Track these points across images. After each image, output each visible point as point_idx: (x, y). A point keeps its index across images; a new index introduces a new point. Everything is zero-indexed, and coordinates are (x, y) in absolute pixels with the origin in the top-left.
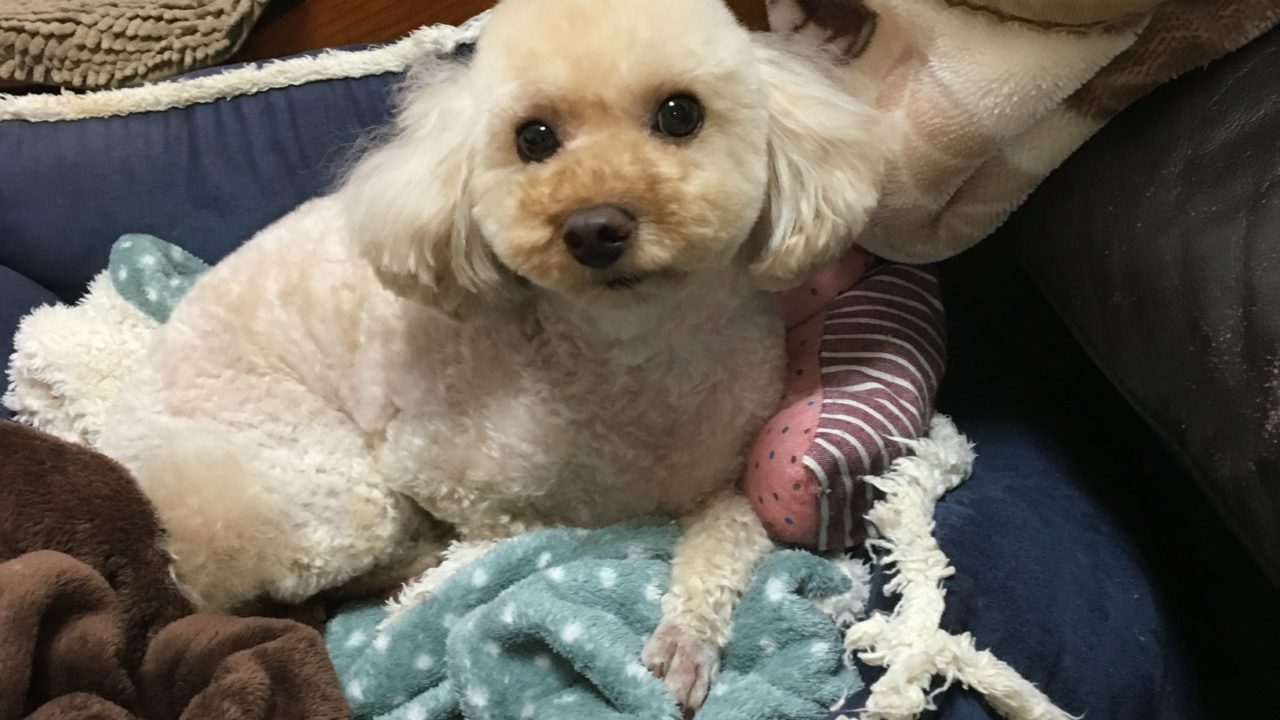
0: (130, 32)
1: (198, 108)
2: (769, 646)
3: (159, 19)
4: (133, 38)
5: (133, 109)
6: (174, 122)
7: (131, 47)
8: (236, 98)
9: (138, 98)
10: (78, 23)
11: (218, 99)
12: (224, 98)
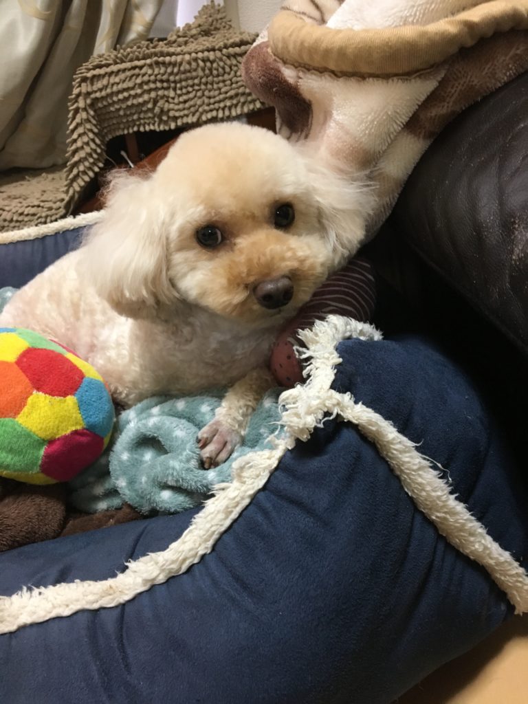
0: (26, 213)
1: (47, 238)
2: (265, 433)
3: (39, 206)
4: (27, 215)
5: (19, 239)
6: (36, 243)
7: (26, 219)
8: (64, 232)
9: (21, 234)
10: (4, 210)
11: (56, 233)
12: (59, 233)
